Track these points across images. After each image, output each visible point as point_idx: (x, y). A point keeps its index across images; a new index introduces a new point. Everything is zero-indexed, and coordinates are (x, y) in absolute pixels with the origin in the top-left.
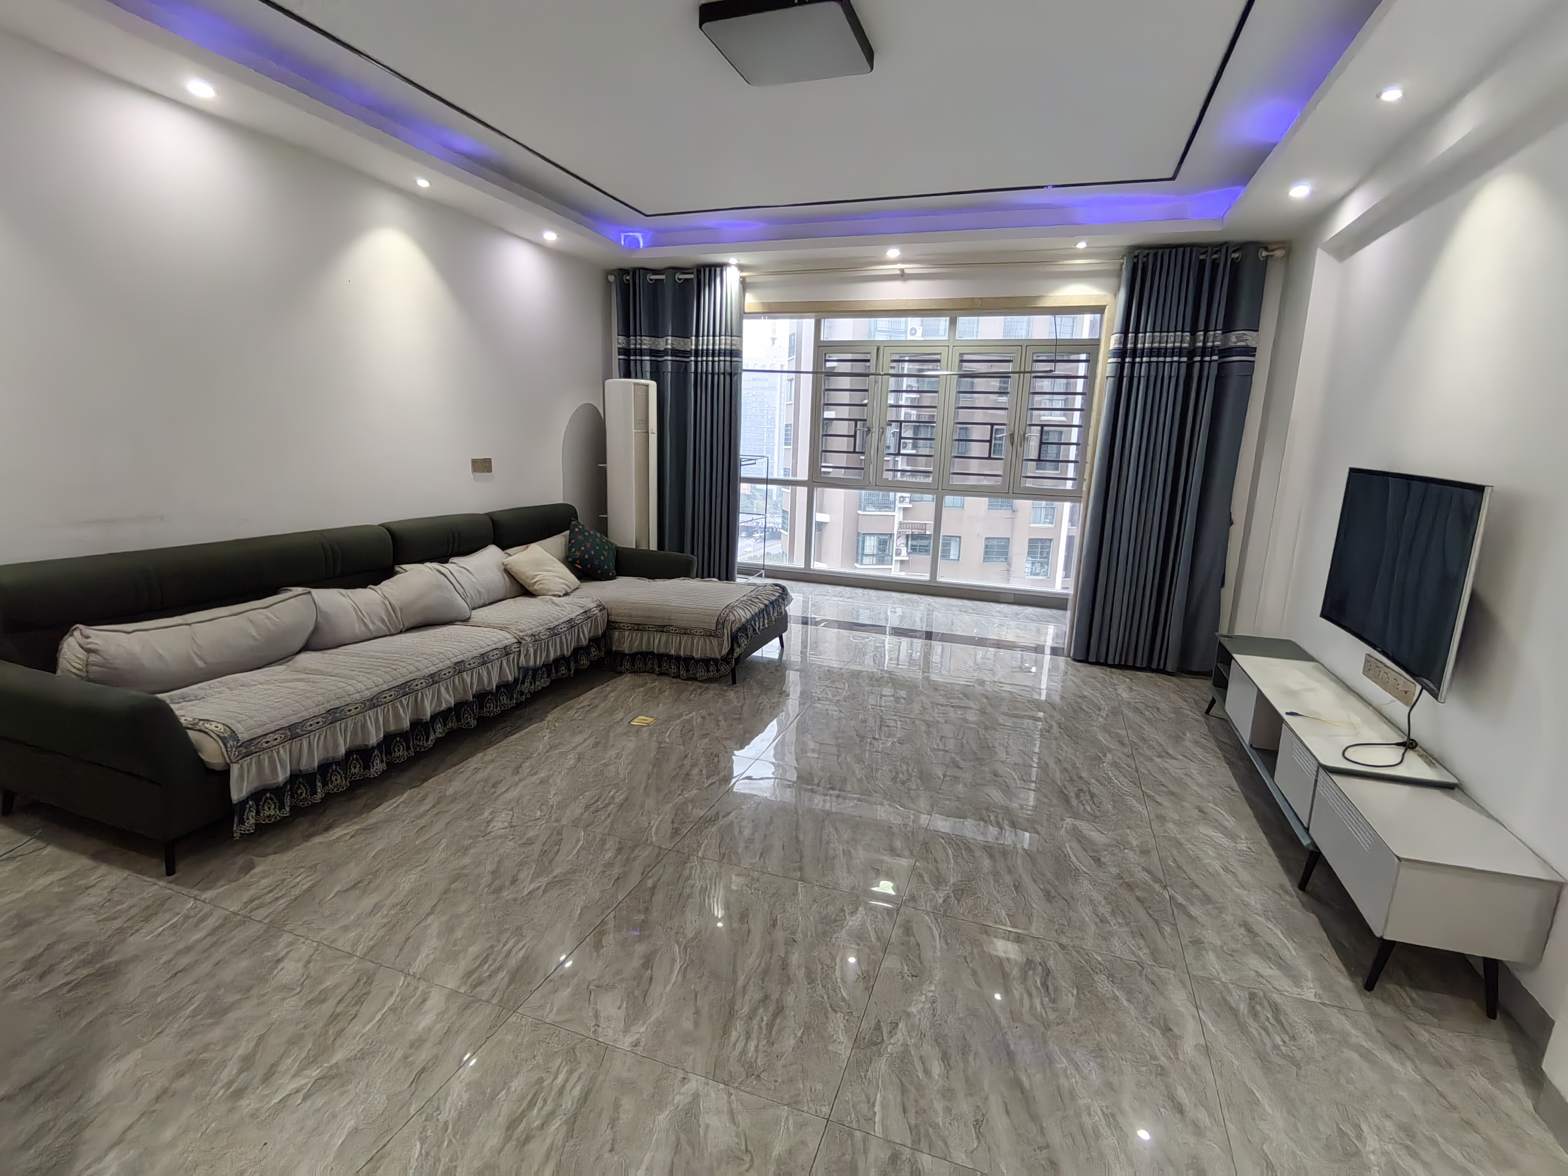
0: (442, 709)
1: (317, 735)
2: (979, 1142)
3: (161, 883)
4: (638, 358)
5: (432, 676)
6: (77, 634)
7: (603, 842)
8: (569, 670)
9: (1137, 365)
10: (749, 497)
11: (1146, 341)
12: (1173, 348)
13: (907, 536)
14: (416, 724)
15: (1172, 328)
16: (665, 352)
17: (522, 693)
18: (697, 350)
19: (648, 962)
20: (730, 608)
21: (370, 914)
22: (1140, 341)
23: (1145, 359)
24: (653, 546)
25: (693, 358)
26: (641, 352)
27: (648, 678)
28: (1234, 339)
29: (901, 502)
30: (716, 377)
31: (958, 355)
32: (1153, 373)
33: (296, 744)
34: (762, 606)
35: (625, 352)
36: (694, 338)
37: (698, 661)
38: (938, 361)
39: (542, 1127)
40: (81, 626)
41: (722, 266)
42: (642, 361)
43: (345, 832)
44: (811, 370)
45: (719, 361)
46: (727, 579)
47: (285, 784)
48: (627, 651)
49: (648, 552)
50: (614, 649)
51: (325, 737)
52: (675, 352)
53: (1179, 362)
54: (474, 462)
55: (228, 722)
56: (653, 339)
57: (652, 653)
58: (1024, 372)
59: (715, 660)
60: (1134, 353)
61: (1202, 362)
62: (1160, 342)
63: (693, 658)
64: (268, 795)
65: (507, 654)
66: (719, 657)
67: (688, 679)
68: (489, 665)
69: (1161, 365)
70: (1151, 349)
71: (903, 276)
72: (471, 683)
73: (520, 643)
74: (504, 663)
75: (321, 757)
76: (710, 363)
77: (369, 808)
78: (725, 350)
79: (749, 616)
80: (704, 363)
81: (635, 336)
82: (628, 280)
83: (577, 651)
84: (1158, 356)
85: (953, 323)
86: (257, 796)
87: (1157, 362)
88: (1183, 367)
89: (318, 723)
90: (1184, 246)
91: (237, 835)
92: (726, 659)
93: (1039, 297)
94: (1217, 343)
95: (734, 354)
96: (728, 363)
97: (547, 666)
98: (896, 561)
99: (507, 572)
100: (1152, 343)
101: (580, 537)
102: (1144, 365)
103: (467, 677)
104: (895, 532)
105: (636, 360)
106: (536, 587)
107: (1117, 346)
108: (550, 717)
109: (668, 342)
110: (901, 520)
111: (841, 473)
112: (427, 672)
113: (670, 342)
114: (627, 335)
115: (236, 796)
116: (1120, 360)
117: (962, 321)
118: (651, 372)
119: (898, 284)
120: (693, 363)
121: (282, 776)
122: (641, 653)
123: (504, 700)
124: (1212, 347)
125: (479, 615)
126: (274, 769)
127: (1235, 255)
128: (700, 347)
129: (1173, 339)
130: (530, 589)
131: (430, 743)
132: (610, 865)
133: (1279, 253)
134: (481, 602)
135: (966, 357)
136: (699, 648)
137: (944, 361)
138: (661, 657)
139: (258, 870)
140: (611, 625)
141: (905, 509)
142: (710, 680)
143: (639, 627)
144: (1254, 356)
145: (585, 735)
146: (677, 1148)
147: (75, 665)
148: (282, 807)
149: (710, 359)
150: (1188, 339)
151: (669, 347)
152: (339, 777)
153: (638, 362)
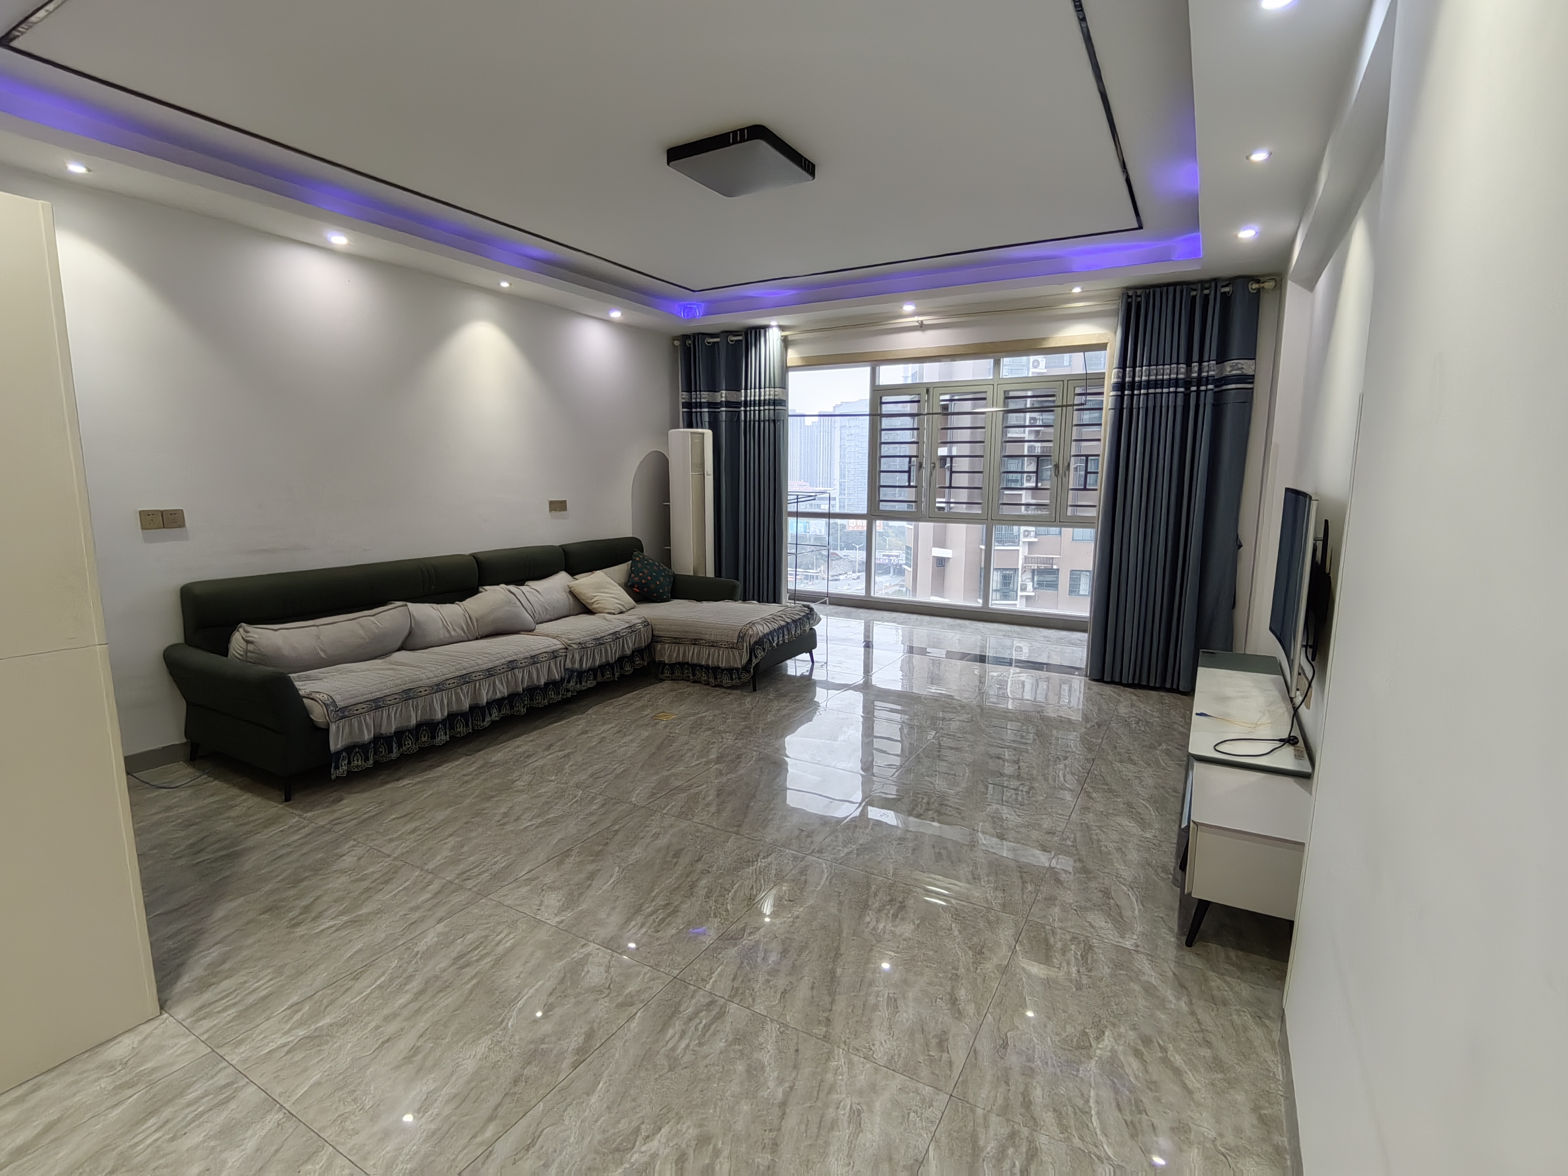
0: (496, 697)
1: (395, 708)
2: (780, 1002)
3: (281, 806)
4: (698, 410)
5: (488, 670)
6: (241, 630)
7: (594, 798)
8: (614, 675)
9: (1135, 397)
10: (881, 534)
11: (1142, 374)
12: (1170, 379)
13: (1033, 571)
14: (474, 708)
15: (1167, 361)
16: (720, 404)
17: (568, 691)
18: (746, 401)
19: (591, 876)
20: (753, 624)
21: (410, 833)
22: (1137, 374)
23: (1142, 391)
24: (710, 573)
25: (743, 409)
26: (700, 405)
27: (682, 684)
28: (1228, 369)
29: (1025, 536)
30: (762, 424)
31: (1002, 393)
32: (1151, 404)
33: (378, 713)
34: (783, 623)
35: (688, 405)
36: (743, 391)
37: (723, 670)
38: (984, 399)
39: (478, 960)
40: (243, 624)
41: (765, 328)
42: (701, 412)
43: (409, 782)
44: (868, 413)
45: (764, 410)
46: (775, 602)
47: (370, 743)
48: (667, 661)
49: (705, 578)
50: (657, 659)
51: (401, 710)
52: (728, 404)
53: (1176, 393)
54: (551, 503)
55: (331, 694)
56: (711, 393)
57: (688, 663)
58: (1067, 406)
59: (737, 669)
60: (1133, 385)
61: (1198, 392)
62: (1157, 375)
63: (719, 668)
64: (357, 749)
65: (556, 657)
66: (740, 666)
67: (716, 686)
68: (539, 665)
69: (1159, 395)
70: (1148, 381)
71: (922, 327)
72: (522, 679)
73: (567, 649)
74: (552, 665)
75: (399, 725)
76: (757, 412)
77: (431, 767)
78: (769, 399)
79: (766, 630)
80: (752, 412)
81: (696, 391)
82: (690, 344)
83: (621, 660)
84: (1155, 388)
85: (997, 363)
86: (350, 749)
87: (1155, 394)
88: (1180, 398)
89: (395, 699)
90: (1175, 284)
91: (333, 777)
92: (746, 668)
93: (1044, 339)
94: (1211, 373)
95: (779, 403)
96: (772, 412)
97: (593, 671)
98: (1021, 596)
99: (572, 593)
100: (1149, 376)
101: (639, 565)
102: (1142, 397)
103: (519, 674)
104: (1020, 567)
105: (696, 412)
106: (594, 606)
107: (1116, 380)
108: (590, 711)
109: (723, 396)
110: (1026, 554)
111: (963, 509)
112: (485, 667)
113: (724, 395)
114: (689, 390)
115: (333, 748)
116: (1119, 393)
117: (1006, 361)
118: (709, 422)
119: (918, 334)
120: (743, 413)
121: (367, 736)
122: (679, 663)
123: (552, 695)
124: (1207, 377)
125: (541, 628)
126: (361, 730)
127: (1227, 289)
128: (749, 399)
129: (1168, 371)
130: (590, 607)
131: (486, 724)
132: (591, 814)
133: (1269, 285)
134: (548, 617)
135: (1012, 394)
136: (723, 659)
137: (989, 399)
138: (694, 667)
139: (345, 802)
140: (655, 639)
141: (1030, 543)
142: (733, 687)
143: (677, 641)
144: (1252, 383)
145: (613, 725)
146: (562, 981)
147: (239, 652)
148: (367, 759)
149: (757, 408)
150: (1183, 370)
151: (723, 399)
152: (410, 743)
153: (698, 414)
